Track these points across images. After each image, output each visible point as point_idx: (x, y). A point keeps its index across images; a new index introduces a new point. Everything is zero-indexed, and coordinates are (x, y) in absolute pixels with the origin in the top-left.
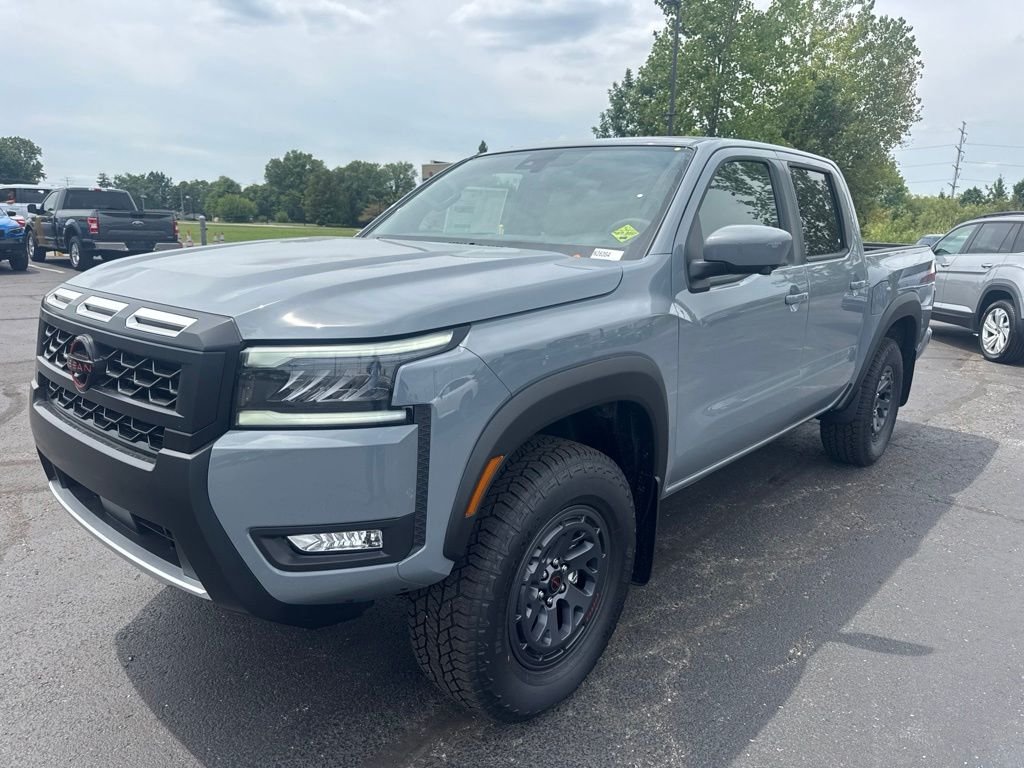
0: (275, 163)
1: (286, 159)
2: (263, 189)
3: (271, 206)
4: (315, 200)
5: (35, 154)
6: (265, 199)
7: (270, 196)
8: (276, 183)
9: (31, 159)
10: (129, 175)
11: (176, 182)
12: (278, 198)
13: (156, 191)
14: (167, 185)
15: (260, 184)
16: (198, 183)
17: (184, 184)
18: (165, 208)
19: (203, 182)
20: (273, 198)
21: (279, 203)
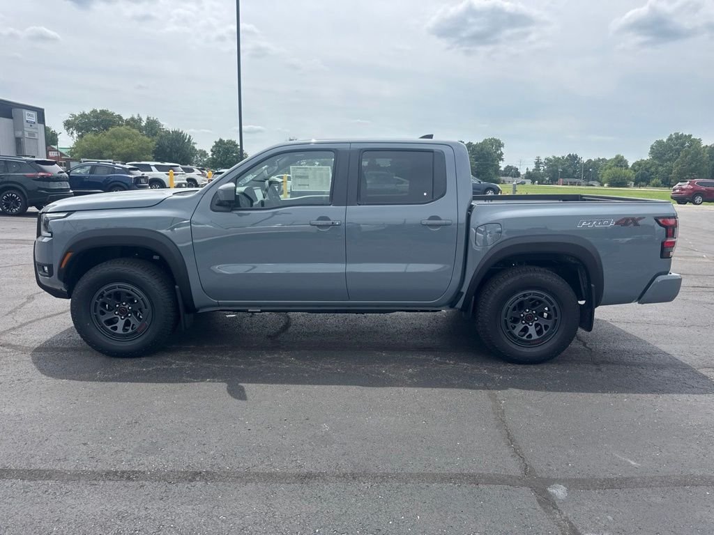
0: (659, 143)
1: (669, 140)
2: (646, 162)
3: (651, 175)
4: (681, 169)
5: (500, 147)
6: (647, 170)
7: (650, 167)
8: (657, 157)
9: (498, 150)
10: (554, 157)
11: (585, 160)
12: (656, 169)
13: (570, 166)
14: (578, 163)
15: (645, 159)
16: (599, 160)
17: (590, 161)
18: (574, 178)
19: (604, 160)
20: (653, 169)
21: (657, 173)
